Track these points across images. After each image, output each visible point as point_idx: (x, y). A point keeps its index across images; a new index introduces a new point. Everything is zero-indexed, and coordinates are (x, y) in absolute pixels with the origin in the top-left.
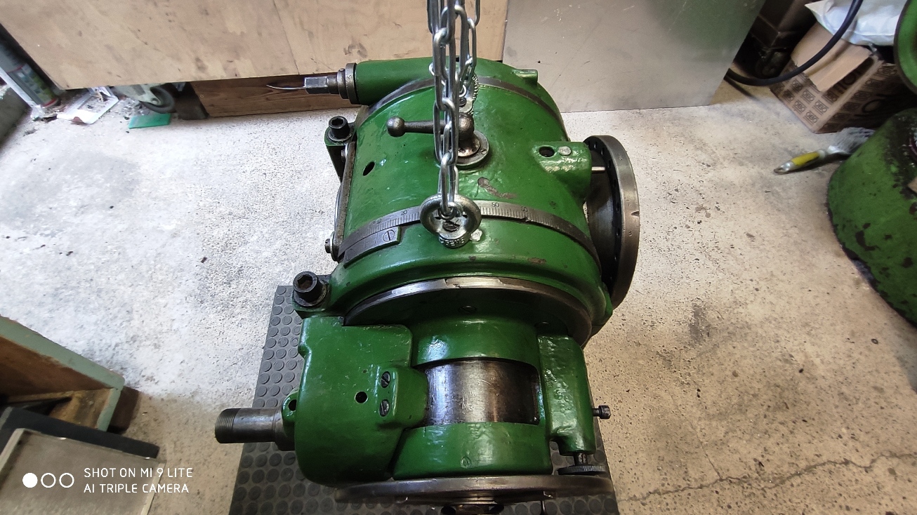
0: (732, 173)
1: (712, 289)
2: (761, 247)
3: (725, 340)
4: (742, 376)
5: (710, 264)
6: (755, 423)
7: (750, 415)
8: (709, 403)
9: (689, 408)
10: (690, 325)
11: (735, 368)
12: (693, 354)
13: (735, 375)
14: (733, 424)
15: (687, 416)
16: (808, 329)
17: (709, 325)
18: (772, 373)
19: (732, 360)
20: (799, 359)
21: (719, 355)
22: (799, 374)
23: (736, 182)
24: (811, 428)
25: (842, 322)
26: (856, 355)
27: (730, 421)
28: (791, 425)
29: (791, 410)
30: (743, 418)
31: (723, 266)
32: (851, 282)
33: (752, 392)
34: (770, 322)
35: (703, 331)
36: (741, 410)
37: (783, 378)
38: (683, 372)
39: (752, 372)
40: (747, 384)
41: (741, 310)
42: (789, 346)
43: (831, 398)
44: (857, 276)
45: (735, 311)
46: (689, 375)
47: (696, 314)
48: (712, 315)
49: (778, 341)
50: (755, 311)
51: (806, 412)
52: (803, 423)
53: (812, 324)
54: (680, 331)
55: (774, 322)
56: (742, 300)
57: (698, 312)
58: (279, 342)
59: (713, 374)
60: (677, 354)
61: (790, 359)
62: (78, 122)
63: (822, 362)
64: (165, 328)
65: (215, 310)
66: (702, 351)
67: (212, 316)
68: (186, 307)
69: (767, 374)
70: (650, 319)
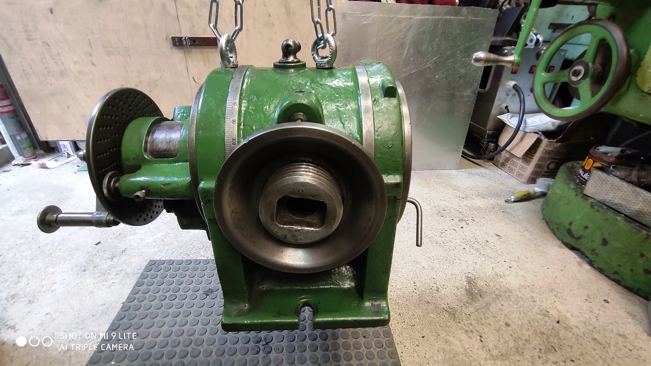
0: (478, 202)
1: (478, 267)
2: (507, 242)
3: (494, 300)
4: (513, 326)
5: (474, 251)
6: (532, 363)
7: (526, 357)
8: (491, 346)
9: (475, 350)
10: (466, 290)
11: (506, 320)
12: (471, 309)
13: (507, 325)
15: (475, 357)
16: (554, 293)
17: (480, 290)
18: (536, 324)
19: (503, 314)
20: (554, 314)
21: (492, 310)
22: (557, 325)
23: (482, 206)
25: (578, 288)
26: (596, 311)
27: (511, 361)
29: (559, 352)
30: (522, 358)
31: (483, 252)
32: (576, 264)
33: (524, 338)
34: (525, 288)
35: (476, 293)
36: (518, 352)
37: (546, 327)
38: (466, 323)
39: (520, 323)
40: (518, 331)
41: (501, 280)
42: (544, 304)
43: (588, 343)
44: (578, 259)
45: (498, 281)
46: (471, 324)
47: (469, 283)
48: (481, 283)
49: (535, 301)
50: (512, 281)
51: (571, 354)
52: (572, 363)
53: (556, 289)
54: (459, 293)
55: (527, 288)
56: (502, 274)
57: (470, 281)
58: (138, 299)
59: (490, 324)
60: (459, 309)
61: (547, 313)
62: (44, 167)
63: (573, 316)
64: (45, 289)
65: (92, 276)
66: (478, 307)
67: (88, 281)
68: (69, 274)
69: (532, 324)
70: (435, 285)
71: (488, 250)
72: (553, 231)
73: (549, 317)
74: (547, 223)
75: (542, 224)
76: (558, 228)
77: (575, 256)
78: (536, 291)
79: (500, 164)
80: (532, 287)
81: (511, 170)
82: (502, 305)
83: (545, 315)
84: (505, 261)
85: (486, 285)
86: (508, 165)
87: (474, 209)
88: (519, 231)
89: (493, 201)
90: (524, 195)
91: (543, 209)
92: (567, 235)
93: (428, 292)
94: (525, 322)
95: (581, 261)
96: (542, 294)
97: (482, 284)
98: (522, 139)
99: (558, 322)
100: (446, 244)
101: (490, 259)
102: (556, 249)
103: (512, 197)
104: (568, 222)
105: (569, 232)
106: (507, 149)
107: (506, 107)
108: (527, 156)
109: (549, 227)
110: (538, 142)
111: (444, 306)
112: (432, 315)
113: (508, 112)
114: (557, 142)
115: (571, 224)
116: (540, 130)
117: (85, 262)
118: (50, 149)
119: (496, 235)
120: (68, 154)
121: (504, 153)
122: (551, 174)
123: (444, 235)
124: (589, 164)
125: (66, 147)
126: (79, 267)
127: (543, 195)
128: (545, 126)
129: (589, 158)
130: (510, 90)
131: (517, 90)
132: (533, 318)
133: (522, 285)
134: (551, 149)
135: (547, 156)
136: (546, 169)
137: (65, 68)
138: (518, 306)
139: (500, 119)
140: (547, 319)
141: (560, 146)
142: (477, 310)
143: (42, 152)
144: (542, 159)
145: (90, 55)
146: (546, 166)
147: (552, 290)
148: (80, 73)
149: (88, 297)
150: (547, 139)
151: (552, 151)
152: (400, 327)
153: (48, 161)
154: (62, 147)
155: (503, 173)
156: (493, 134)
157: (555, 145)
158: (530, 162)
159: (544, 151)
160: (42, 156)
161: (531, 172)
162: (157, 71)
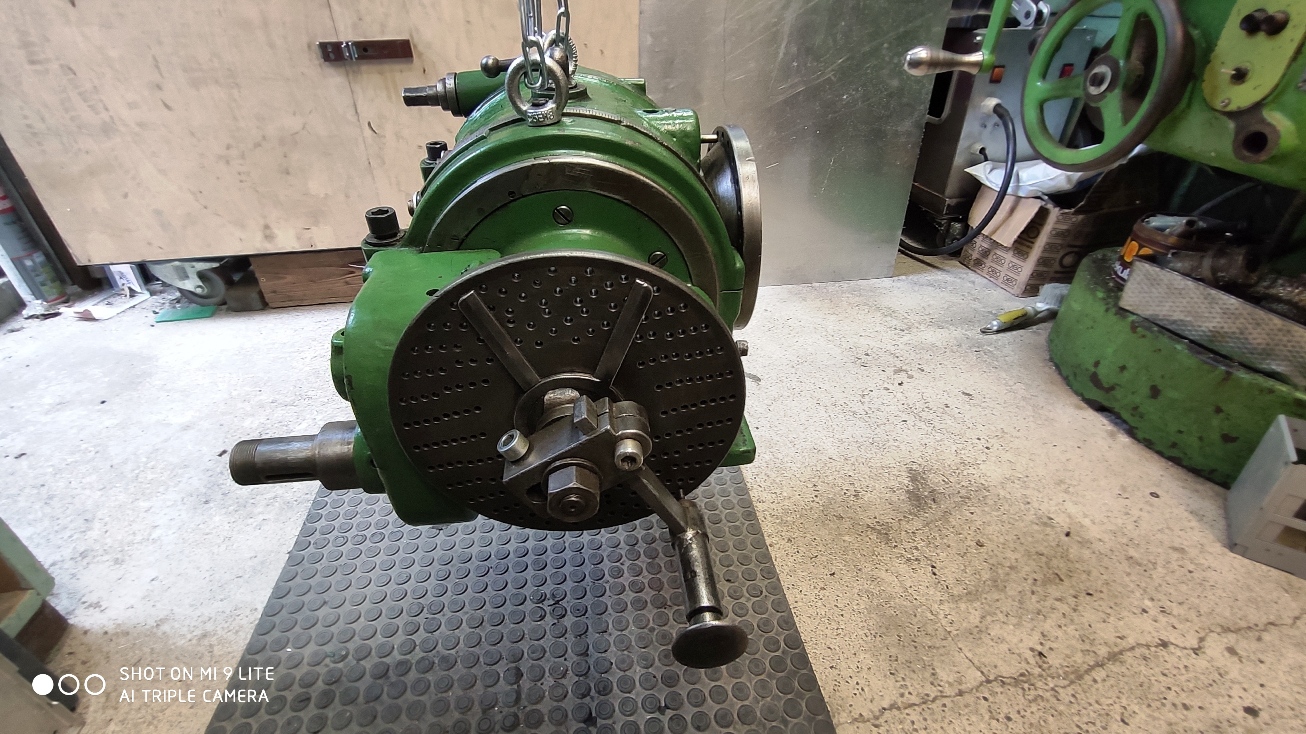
0: (931, 336)
1: (930, 452)
2: (983, 404)
3: (958, 505)
4: (989, 546)
5: (922, 425)
6: (1020, 602)
7: (1011, 593)
8: (951, 581)
9: (923, 589)
10: (908, 492)
11: (979, 537)
12: (917, 524)
13: (980, 544)
14: (990, 606)
15: (923, 600)
16: (1063, 487)
18: (1030, 539)
19: (973, 528)
20: (1062, 521)
21: (954, 523)
22: (1066, 539)
23: (939, 344)
24: (1101, 603)
25: (1106, 477)
26: (1135, 512)
27: (984, 601)
28: (1072, 601)
29: (1067, 582)
30: (1002, 596)
31: (938, 426)
32: (1105, 435)
33: (1008, 564)
35: (926, 497)
36: (997, 586)
37: (1046, 544)
38: (908, 546)
39: (1002, 540)
40: (998, 554)
41: (971, 471)
42: (1044, 507)
43: (1118, 564)
44: (1110, 427)
46: (917, 548)
47: (914, 479)
48: (934, 479)
49: (1029, 503)
50: (991, 472)
51: (1088, 584)
52: (1088, 597)
53: (1068, 481)
54: (895, 498)
55: (1017, 482)
57: (914, 477)
58: (315, 543)
59: (949, 547)
60: (895, 525)
61: (1049, 522)
62: (87, 317)
63: (1094, 523)
64: (139, 538)
65: (224, 511)
66: (929, 520)
67: (217, 519)
68: (180, 510)
69: (1023, 541)
70: (852, 488)
71: (949, 422)
72: (1067, 380)
73: (1053, 527)
74: (1057, 367)
75: (1047, 369)
76: (1075, 375)
77: (1105, 421)
78: (1032, 485)
79: (972, 263)
80: (1025, 479)
81: (993, 273)
82: (972, 513)
83: (1045, 524)
84: (979, 439)
85: (944, 481)
86: (988, 262)
87: (923, 349)
88: (1006, 384)
89: (957, 333)
90: (1016, 319)
91: (1050, 341)
92: (1091, 384)
93: (840, 499)
94: (1011, 537)
95: (1115, 429)
96: (1041, 490)
97: (936, 481)
98: (1012, 210)
99: (1068, 534)
100: (872, 416)
101: (952, 436)
102: (1071, 411)
103: (995, 323)
104: (1092, 361)
105: (1095, 379)
106: (985, 231)
107: (982, 151)
108: (1022, 244)
109: (1060, 374)
110: (1042, 214)
111: (869, 522)
112: (847, 538)
113: (986, 159)
114: (1077, 213)
115: (1097, 364)
116: (1044, 191)
117: (205, 486)
118: (92, 282)
119: (964, 393)
120: (130, 289)
121: (979, 240)
122: (1066, 275)
123: (867, 399)
124: (1132, 250)
125: (125, 275)
126: (195, 497)
127: (1052, 315)
128: (1052, 183)
129: (1132, 240)
130: (988, 116)
131: (1001, 116)
132: (1025, 530)
133: (1007, 476)
134: (1065, 227)
135: (1059, 242)
136: (1057, 267)
137: (111, 117)
138: (999, 513)
139: (971, 175)
140: (1048, 530)
141: (1083, 220)
142: (927, 524)
143: (76, 289)
144: (1051, 247)
145: (159, 87)
146: (1058, 260)
147: (1061, 482)
148: (141, 125)
149: (223, 547)
150: (1057, 209)
151: (1068, 230)
152: (792, 560)
153: (93, 305)
154: (117, 278)
155: (978, 279)
156: (958, 204)
157: (1074, 220)
158: (1027, 254)
159: (1054, 232)
160: (80, 298)
161: (1030, 274)
162: (294, 114)
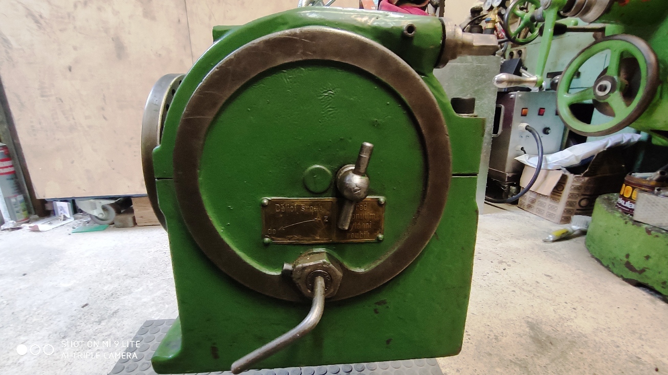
0: (514, 244)
1: (536, 310)
2: (560, 282)
3: (569, 348)
5: (525, 293)
10: (531, 337)
12: (545, 360)
16: (637, 335)
17: (548, 336)
19: (586, 364)
20: (647, 360)
21: (571, 360)
23: (520, 248)
25: (663, 329)
31: (537, 294)
32: (647, 301)
34: (601, 332)
35: (545, 341)
42: (631, 350)
44: (649, 297)
45: (565, 325)
47: (532, 329)
49: (618, 346)
50: (583, 324)
54: (523, 341)
56: (567, 317)
58: (127, 368)
60: (530, 360)
62: (35, 230)
71: (542, 292)
72: (607, 267)
73: (643, 364)
75: (591, 262)
77: (645, 293)
78: (615, 334)
81: (540, 211)
82: (581, 353)
83: (637, 362)
84: (566, 303)
85: (553, 330)
86: (535, 206)
87: (512, 250)
88: (570, 270)
89: (530, 242)
90: (563, 234)
91: (587, 247)
93: (485, 341)
94: (617, 372)
95: (653, 297)
96: (623, 337)
97: (548, 330)
98: (546, 177)
99: (657, 370)
100: (492, 288)
101: (548, 301)
102: (618, 287)
103: (551, 236)
104: (624, 254)
105: (628, 265)
106: (531, 189)
107: (522, 149)
108: (555, 195)
110: (564, 179)
111: (510, 358)
112: (498, 370)
113: (525, 153)
115: (628, 256)
116: (563, 166)
119: (545, 275)
120: (64, 216)
123: (486, 278)
124: (628, 191)
125: (64, 208)
128: (568, 161)
129: (626, 185)
130: (523, 132)
131: (530, 131)
132: (625, 366)
133: (596, 328)
135: (576, 192)
136: (578, 207)
137: (75, 122)
138: (601, 353)
139: (518, 161)
140: (641, 367)
141: (588, 181)
142: (553, 361)
144: (572, 195)
145: (103, 109)
146: (577, 203)
148: (90, 127)
150: (572, 175)
151: (580, 186)
156: (513, 176)
157: (583, 180)
158: (559, 199)
159: (573, 187)
160: (36, 220)
